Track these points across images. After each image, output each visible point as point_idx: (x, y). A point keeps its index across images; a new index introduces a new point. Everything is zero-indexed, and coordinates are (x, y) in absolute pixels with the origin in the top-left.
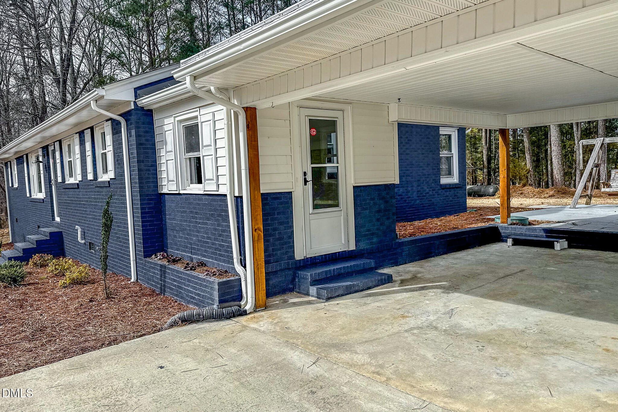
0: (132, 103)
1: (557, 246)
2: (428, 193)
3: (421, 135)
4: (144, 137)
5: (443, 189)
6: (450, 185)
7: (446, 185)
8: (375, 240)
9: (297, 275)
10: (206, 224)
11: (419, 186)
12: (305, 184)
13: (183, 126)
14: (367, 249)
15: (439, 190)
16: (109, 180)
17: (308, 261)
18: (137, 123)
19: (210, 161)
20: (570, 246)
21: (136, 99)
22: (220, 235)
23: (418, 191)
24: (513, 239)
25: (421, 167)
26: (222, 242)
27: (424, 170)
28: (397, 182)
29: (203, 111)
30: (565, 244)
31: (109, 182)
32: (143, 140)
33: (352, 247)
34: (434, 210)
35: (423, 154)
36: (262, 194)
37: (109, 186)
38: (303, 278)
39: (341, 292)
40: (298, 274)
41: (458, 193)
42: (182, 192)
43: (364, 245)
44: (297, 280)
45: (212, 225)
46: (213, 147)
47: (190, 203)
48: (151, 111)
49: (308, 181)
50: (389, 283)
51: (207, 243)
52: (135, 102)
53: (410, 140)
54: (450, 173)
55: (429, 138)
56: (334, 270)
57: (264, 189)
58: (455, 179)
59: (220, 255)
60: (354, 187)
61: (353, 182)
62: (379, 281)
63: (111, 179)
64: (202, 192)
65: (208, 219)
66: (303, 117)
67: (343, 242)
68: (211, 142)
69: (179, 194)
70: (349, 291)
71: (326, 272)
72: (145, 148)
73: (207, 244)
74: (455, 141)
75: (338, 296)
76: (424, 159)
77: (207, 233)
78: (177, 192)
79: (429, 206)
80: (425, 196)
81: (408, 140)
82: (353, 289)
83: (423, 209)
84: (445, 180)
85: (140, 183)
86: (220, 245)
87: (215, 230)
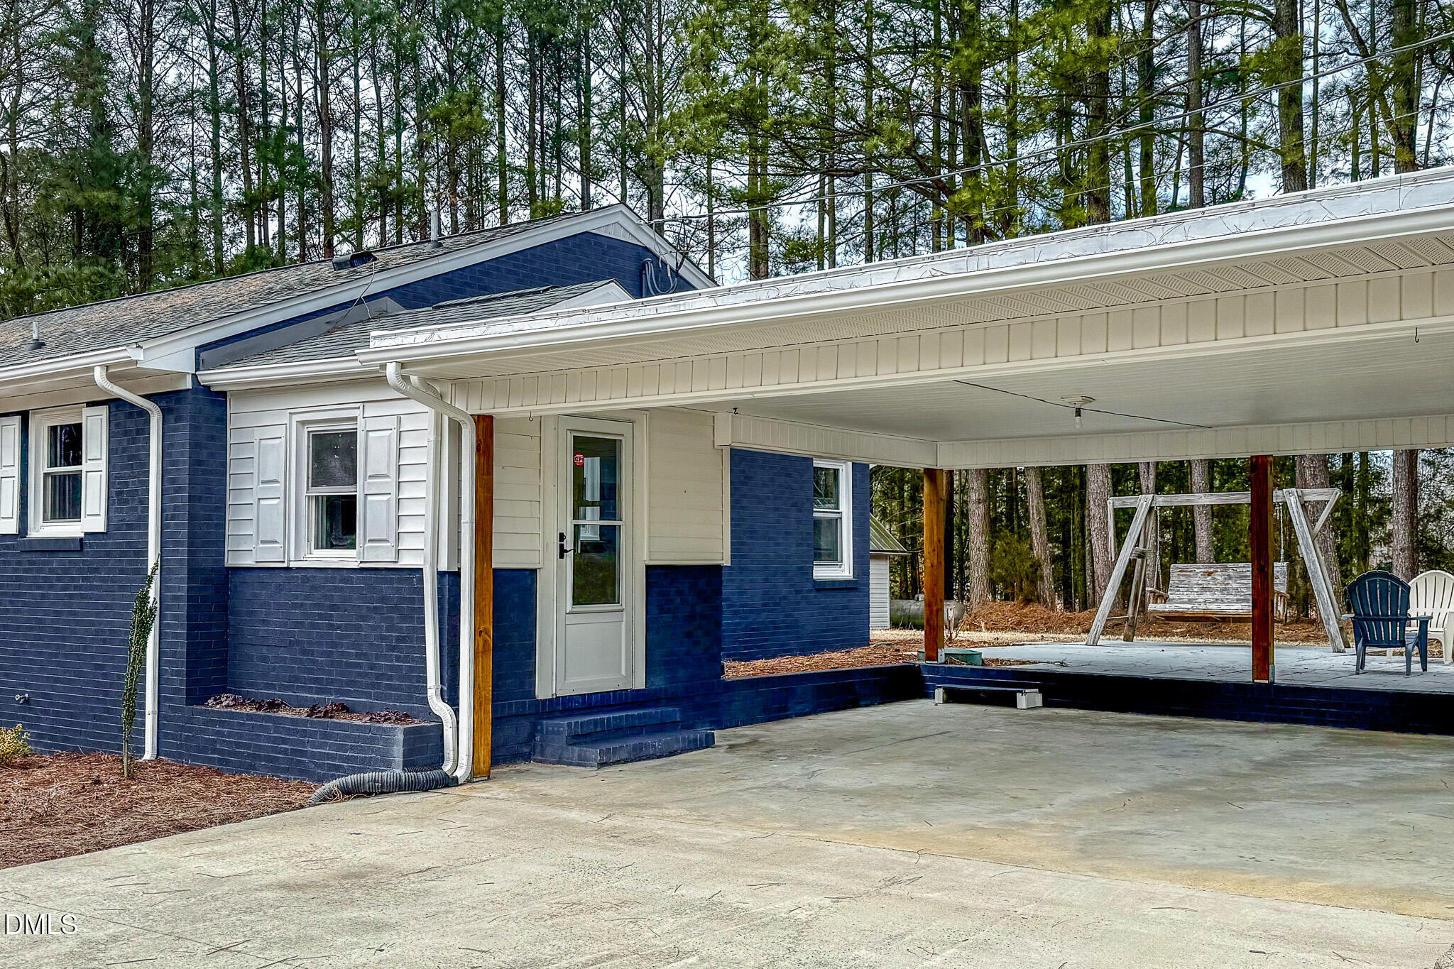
0: (189, 378)
1: (1022, 701)
2: (785, 598)
3: (772, 468)
4: (207, 448)
5: (818, 590)
6: (833, 582)
7: (825, 582)
8: (682, 673)
9: (539, 727)
10: (359, 628)
11: (766, 580)
12: (561, 556)
13: (309, 432)
14: (666, 690)
15: (810, 591)
16: (82, 535)
17: (558, 704)
18: (193, 418)
19: (384, 506)
20: (1047, 704)
21: (197, 369)
22: (393, 648)
23: (765, 593)
24: (944, 688)
25: (770, 539)
26: (397, 661)
27: (777, 544)
28: (727, 562)
29: (371, 411)
30: (1038, 699)
31: (81, 539)
32: (203, 455)
33: (640, 683)
34: (798, 638)
35: (777, 509)
36: (495, 570)
37: (82, 550)
38: (553, 732)
39: (624, 756)
40: (542, 725)
41: (850, 601)
42: (293, 565)
43: (660, 683)
44: (538, 738)
45: (374, 628)
46: (392, 480)
47: (314, 588)
48: (224, 394)
49: (567, 551)
50: (707, 747)
51: (358, 665)
52: (194, 376)
53: (750, 478)
54: (833, 556)
55: (789, 475)
56: (609, 719)
57: (499, 562)
58: (844, 571)
59: (390, 687)
60: (649, 569)
61: (646, 557)
62: (689, 742)
63: (86, 534)
64: (355, 565)
65: (364, 618)
66: (562, 432)
67: (623, 673)
68: (389, 470)
69: (288, 569)
70: (638, 756)
71: (596, 722)
72: (204, 472)
73: (356, 667)
74: (847, 485)
75: (618, 762)
76: (778, 521)
77: (357, 646)
78: (285, 565)
79: (787, 627)
80: (779, 604)
81: (746, 478)
82: (644, 752)
83: (774, 634)
84: (822, 572)
85: (190, 544)
86: (392, 668)
87: (382, 638)
